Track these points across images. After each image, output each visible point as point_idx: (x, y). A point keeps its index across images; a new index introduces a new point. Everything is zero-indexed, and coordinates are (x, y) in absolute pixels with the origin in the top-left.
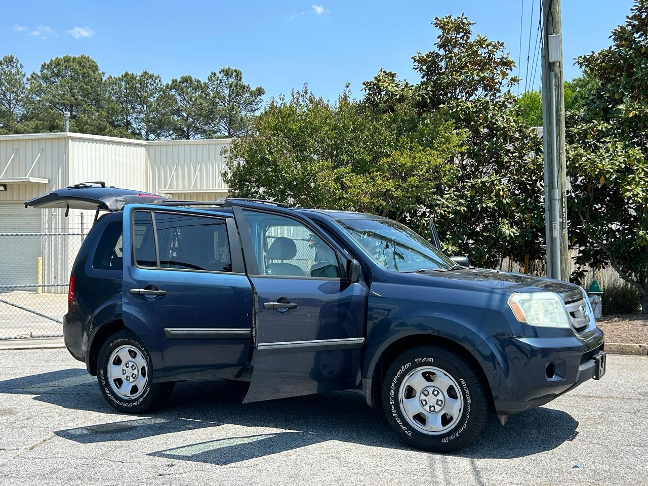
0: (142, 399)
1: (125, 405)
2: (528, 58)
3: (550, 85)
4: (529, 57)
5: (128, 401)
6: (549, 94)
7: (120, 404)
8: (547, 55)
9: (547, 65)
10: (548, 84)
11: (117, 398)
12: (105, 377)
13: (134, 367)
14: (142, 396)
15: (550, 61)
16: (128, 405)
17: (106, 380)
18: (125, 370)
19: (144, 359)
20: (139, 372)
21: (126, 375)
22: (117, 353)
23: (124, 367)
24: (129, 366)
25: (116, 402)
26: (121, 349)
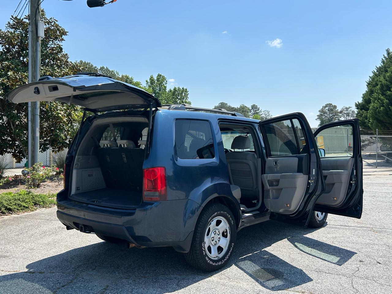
1: (220, 263)
5: (221, 260)
7: (217, 264)
11: (213, 261)
12: (204, 248)
13: (219, 233)
14: (229, 252)
15: (38, 36)
16: (222, 262)
17: (205, 251)
18: (213, 237)
19: (227, 224)
20: (221, 236)
21: (214, 241)
22: (209, 225)
23: (213, 235)
24: (216, 233)
25: (214, 264)
26: (212, 221)
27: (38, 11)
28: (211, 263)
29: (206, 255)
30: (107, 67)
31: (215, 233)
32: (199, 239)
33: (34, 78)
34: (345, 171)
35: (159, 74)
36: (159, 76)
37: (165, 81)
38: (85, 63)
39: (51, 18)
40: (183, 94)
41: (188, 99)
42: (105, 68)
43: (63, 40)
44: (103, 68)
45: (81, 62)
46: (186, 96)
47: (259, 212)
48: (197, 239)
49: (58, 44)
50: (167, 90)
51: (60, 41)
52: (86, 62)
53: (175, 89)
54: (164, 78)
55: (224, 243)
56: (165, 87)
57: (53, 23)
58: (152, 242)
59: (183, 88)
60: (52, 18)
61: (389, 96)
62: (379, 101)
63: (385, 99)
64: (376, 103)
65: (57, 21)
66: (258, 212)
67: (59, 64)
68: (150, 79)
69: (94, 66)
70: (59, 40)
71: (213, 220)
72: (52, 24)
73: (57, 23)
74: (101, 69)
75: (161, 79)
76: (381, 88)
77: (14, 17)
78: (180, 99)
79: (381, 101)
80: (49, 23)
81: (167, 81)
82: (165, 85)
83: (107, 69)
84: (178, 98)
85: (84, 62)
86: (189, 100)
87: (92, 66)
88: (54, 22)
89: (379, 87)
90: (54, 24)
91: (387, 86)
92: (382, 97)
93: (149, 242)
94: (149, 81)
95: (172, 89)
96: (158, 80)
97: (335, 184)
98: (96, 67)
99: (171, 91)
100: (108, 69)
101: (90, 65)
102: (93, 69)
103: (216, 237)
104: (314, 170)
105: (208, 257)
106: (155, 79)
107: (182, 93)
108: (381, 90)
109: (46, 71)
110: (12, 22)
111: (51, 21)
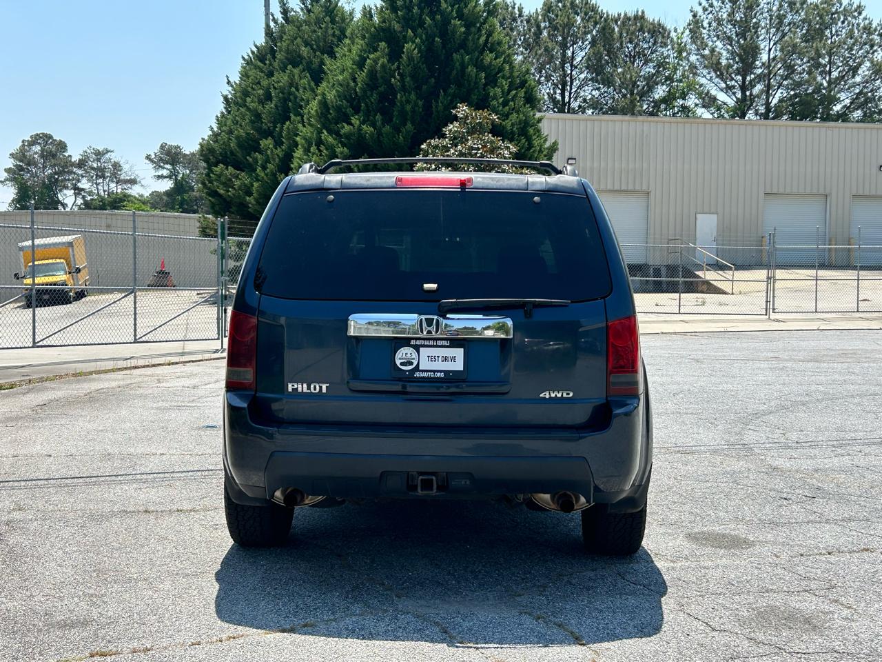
61: (348, 136)
62: (322, 148)
63: (340, 145)
64: (313, 154)
76: (321, 113)
79: (327, 149)
89: (316, 111)
91: (339, 109)
92: (330, 139)
108: (320, 118)
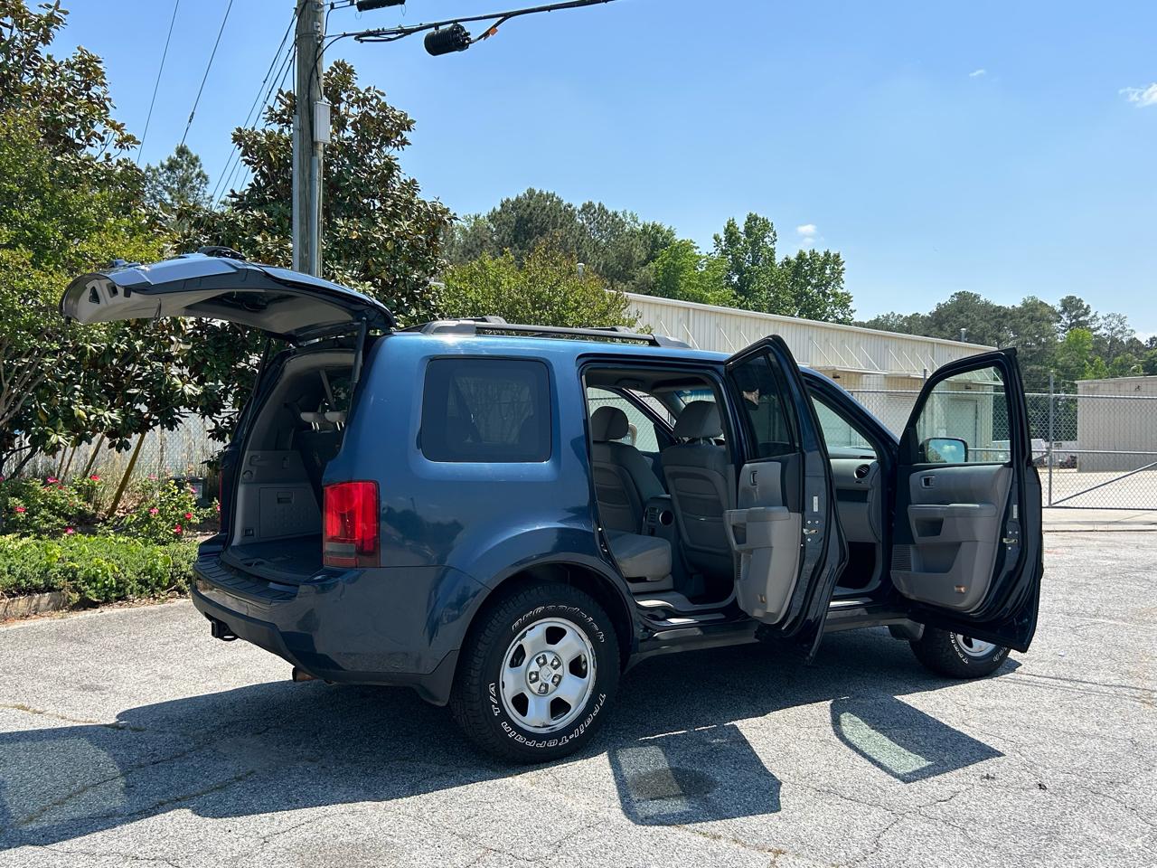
0: (589, 721)
1: (552, 744)
2: (192, 116)
3: (310, 175)
4: (193, 113)
5: (557, 735)
6: (308, 188)
7: (540, 746)
8: (308, 129)
9: (307, 143)
10: (307, 174)
11: (531, 736)
12: (498, 697)
13: (556, 663)
14: (588, 716)
15: (315, 140)
16: (560, 741)
17: (500, 705)
18: (537, 673)
19: (586, 639)
20: (564, 670)
21: (539, 683)
22: (520, 639)
23: (534, 667)
24: (545, 662)
25: (529, 744)
26: (530, 629)
27: (315, 77)
28: (520, 739)
29: (504, 716)
30: (600, 204)
31: (541, 661)
32: (479, 673)
33: (307, 251)
34: (984, 506)
35: (751, 215)
36: (752, 219)
37: (771, 234)
38: (541, 194)
39: (370, 88)
40: (828, 271)
41: (842, 285)
42: (597, 207)
43: (404, 142)
44: (590, 205)
45: (531, 192)
46: (837, 276)
47: (724, 617)
48: (472, 671)
49: (386, 157)
50: (779, 259)
51: (400, 147)
52: (545, 193)
53: (801, 256)
54: (766, 226)
55: (575, 691)
56: (772, 252)
57: (375, 100)
58: (341, 669)
59: (827, 254)
60: (372, 88)
65: (383, 95)
66: (721, 616)
67: (390, 209)
68: (727, 231)
69: (565, 203)
70: (395, 145)
71: (533, 627)
72: (374, 102)
73: (383, 99)
74: (583, 210)
75: (757, 229)
77: (285, 93)
78: (816, 286)
80: (365, 101)
81: (775, 235)
82: (772, 246)
83: (601, 208)
84: (809, 283)
85: (537, 192)
86: (845, 288)
87: (560, 202)
88: (377, 97)
90: (377, 104)
93: (332, 671)
94: (722, 237)
95: (793, 257)
96: (748, 231)
97: (964, 545)
98: (570, 206)
99: (788, 262)
100: (603, 209)
101: (555, 200)
102: (561, 211)
103: (547, 674)
104: (816, 499)
105: (511, 723)
106: (742, 229)
107: (823, 268)
109: (349, 229)
110: (278, 108)
111: (369, 96)
